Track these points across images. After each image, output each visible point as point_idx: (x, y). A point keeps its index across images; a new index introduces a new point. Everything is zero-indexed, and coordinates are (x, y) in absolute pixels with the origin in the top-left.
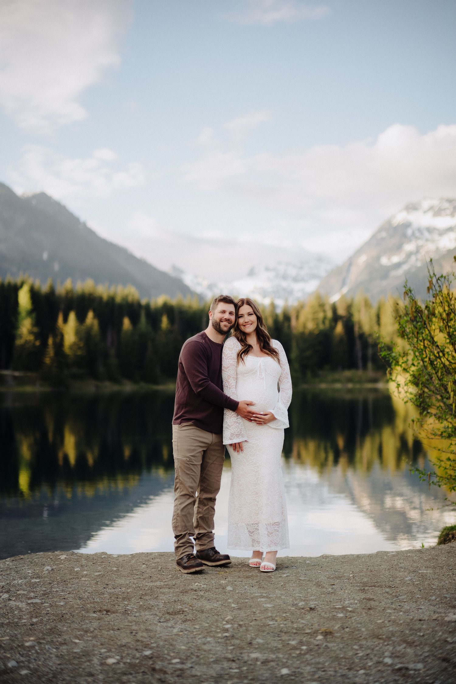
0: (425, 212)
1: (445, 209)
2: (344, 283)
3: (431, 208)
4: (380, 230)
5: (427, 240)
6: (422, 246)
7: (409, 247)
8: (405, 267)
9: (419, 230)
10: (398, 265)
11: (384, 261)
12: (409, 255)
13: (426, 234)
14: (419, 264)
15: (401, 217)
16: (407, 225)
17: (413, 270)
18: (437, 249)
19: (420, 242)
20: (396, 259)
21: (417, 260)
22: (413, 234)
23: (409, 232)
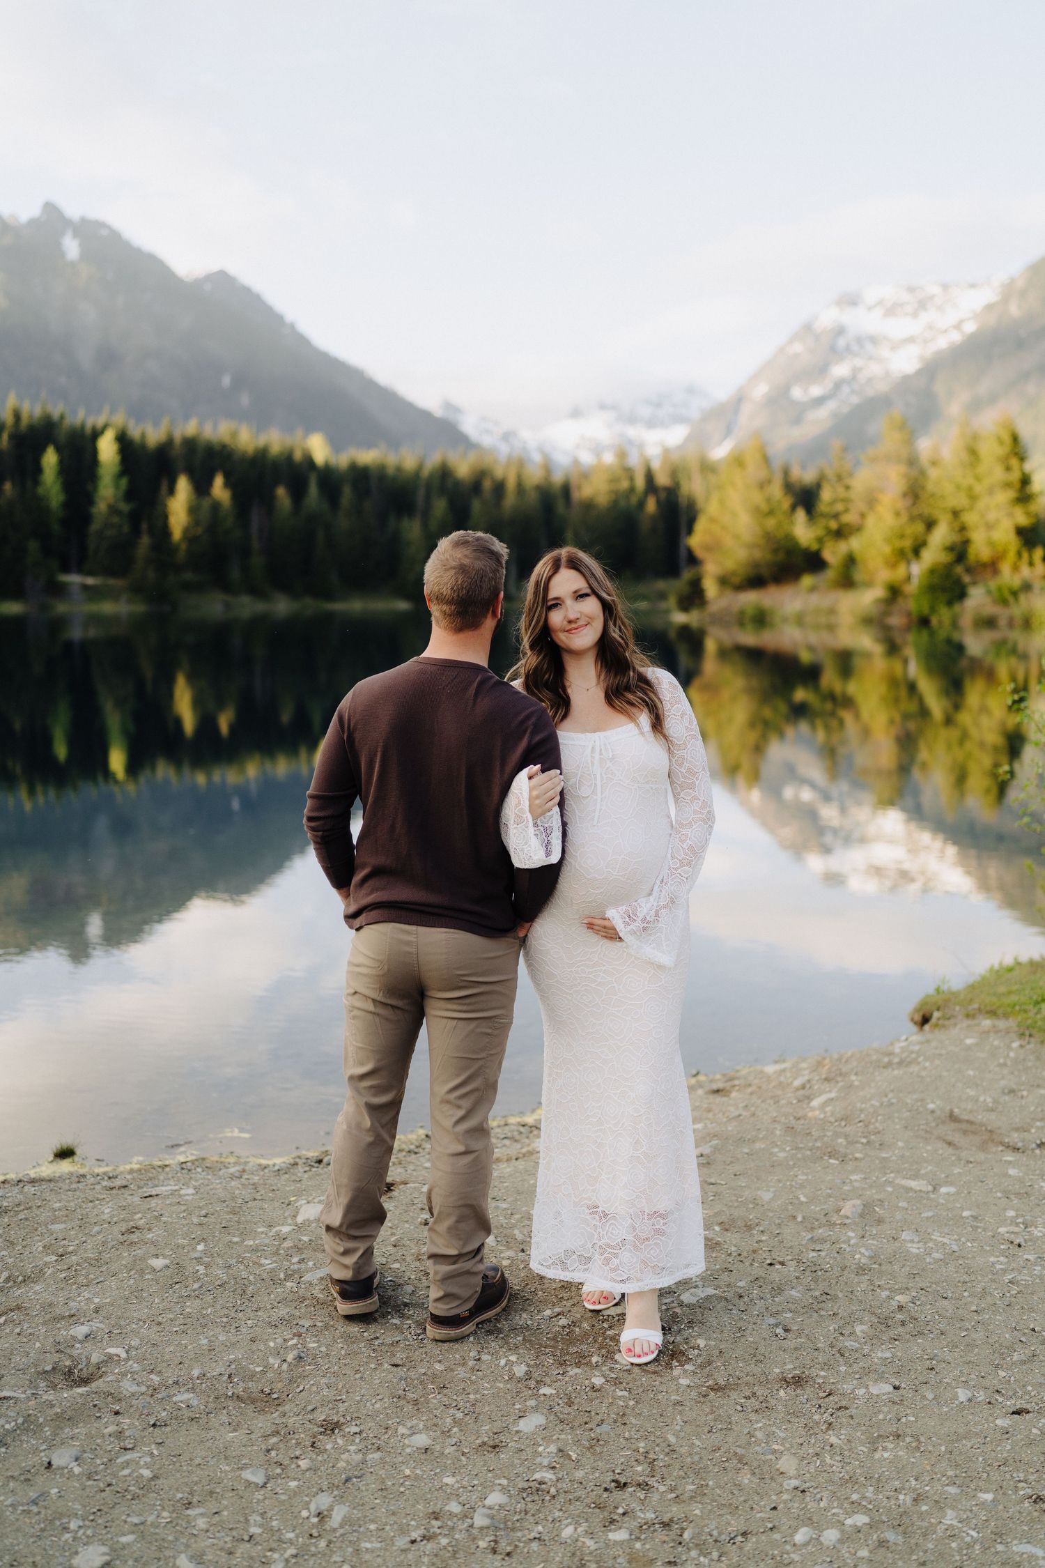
0: (870, 308)
1: (901, 305)
2: (728, 432)
3: (880, 303)
4: (792, 340)
5: (871, 358)
6: (860, 369)
7: (840, 370)
8: (832, 405)
9: (859, 341)
10: (819, 401)
11: (797, 393)
12: (838, 385)
13: (869, 347)
14: (855, 400)
15: (828, 317)
16: (840, 331)
17: (846, 410)
18: (887, 373)
19: (858, 362)
20: (816, 391)
21: (853, 391)
22: (848, 349)
23: (841, 342)
